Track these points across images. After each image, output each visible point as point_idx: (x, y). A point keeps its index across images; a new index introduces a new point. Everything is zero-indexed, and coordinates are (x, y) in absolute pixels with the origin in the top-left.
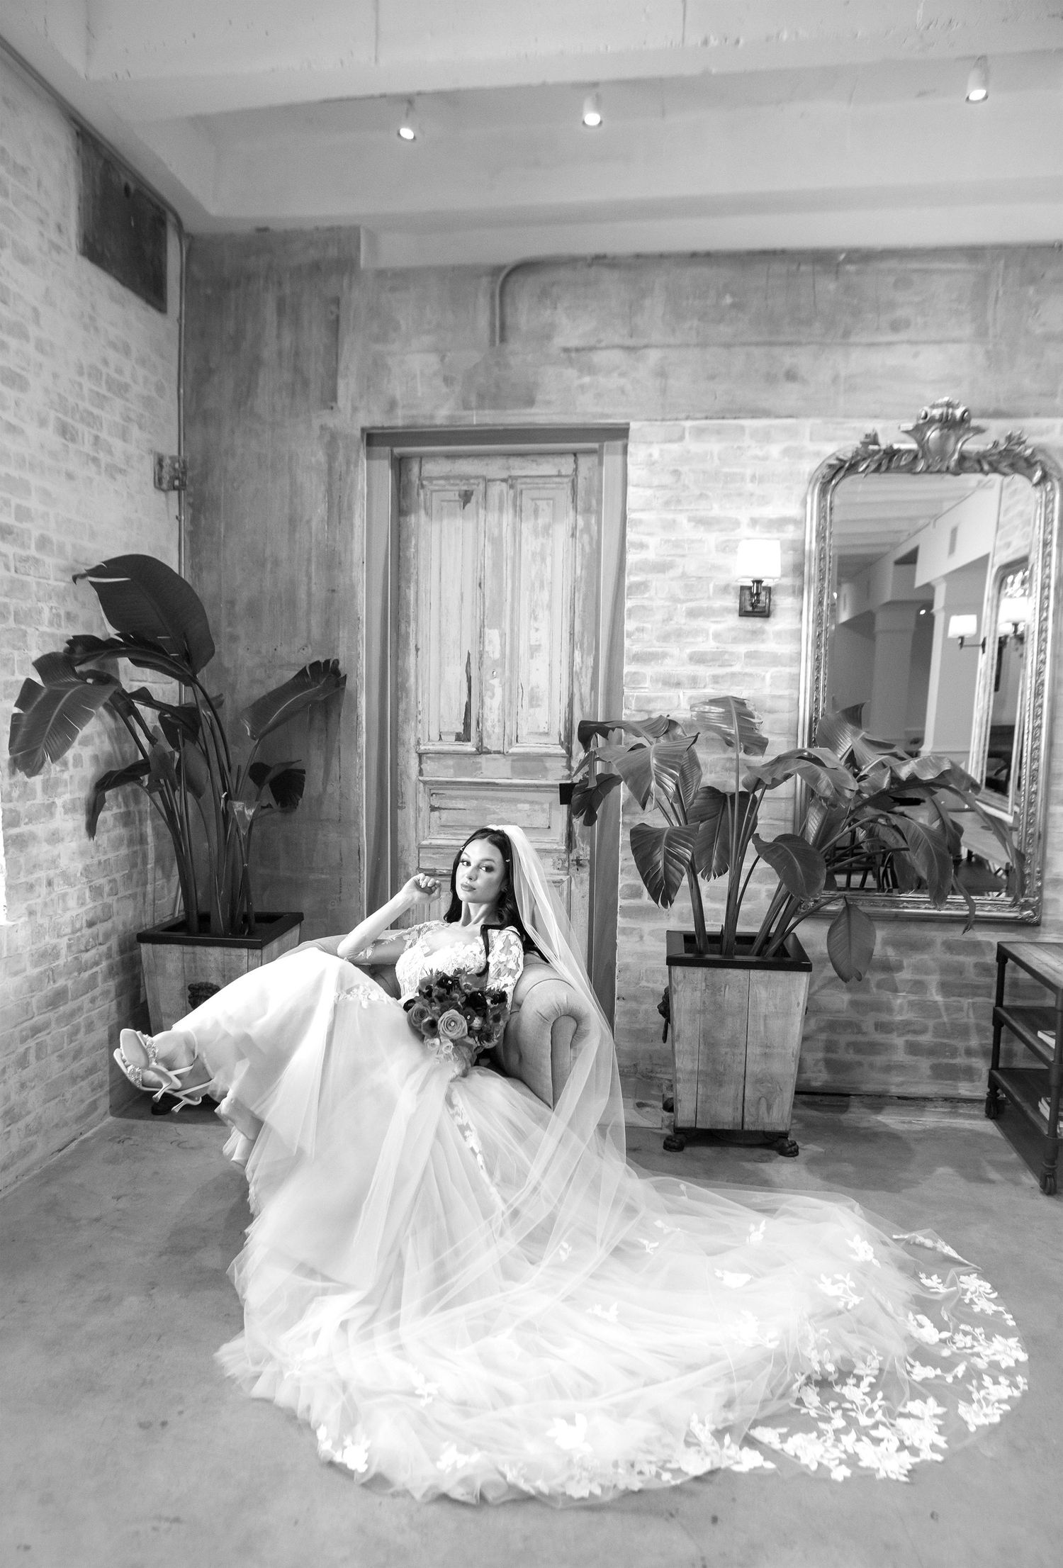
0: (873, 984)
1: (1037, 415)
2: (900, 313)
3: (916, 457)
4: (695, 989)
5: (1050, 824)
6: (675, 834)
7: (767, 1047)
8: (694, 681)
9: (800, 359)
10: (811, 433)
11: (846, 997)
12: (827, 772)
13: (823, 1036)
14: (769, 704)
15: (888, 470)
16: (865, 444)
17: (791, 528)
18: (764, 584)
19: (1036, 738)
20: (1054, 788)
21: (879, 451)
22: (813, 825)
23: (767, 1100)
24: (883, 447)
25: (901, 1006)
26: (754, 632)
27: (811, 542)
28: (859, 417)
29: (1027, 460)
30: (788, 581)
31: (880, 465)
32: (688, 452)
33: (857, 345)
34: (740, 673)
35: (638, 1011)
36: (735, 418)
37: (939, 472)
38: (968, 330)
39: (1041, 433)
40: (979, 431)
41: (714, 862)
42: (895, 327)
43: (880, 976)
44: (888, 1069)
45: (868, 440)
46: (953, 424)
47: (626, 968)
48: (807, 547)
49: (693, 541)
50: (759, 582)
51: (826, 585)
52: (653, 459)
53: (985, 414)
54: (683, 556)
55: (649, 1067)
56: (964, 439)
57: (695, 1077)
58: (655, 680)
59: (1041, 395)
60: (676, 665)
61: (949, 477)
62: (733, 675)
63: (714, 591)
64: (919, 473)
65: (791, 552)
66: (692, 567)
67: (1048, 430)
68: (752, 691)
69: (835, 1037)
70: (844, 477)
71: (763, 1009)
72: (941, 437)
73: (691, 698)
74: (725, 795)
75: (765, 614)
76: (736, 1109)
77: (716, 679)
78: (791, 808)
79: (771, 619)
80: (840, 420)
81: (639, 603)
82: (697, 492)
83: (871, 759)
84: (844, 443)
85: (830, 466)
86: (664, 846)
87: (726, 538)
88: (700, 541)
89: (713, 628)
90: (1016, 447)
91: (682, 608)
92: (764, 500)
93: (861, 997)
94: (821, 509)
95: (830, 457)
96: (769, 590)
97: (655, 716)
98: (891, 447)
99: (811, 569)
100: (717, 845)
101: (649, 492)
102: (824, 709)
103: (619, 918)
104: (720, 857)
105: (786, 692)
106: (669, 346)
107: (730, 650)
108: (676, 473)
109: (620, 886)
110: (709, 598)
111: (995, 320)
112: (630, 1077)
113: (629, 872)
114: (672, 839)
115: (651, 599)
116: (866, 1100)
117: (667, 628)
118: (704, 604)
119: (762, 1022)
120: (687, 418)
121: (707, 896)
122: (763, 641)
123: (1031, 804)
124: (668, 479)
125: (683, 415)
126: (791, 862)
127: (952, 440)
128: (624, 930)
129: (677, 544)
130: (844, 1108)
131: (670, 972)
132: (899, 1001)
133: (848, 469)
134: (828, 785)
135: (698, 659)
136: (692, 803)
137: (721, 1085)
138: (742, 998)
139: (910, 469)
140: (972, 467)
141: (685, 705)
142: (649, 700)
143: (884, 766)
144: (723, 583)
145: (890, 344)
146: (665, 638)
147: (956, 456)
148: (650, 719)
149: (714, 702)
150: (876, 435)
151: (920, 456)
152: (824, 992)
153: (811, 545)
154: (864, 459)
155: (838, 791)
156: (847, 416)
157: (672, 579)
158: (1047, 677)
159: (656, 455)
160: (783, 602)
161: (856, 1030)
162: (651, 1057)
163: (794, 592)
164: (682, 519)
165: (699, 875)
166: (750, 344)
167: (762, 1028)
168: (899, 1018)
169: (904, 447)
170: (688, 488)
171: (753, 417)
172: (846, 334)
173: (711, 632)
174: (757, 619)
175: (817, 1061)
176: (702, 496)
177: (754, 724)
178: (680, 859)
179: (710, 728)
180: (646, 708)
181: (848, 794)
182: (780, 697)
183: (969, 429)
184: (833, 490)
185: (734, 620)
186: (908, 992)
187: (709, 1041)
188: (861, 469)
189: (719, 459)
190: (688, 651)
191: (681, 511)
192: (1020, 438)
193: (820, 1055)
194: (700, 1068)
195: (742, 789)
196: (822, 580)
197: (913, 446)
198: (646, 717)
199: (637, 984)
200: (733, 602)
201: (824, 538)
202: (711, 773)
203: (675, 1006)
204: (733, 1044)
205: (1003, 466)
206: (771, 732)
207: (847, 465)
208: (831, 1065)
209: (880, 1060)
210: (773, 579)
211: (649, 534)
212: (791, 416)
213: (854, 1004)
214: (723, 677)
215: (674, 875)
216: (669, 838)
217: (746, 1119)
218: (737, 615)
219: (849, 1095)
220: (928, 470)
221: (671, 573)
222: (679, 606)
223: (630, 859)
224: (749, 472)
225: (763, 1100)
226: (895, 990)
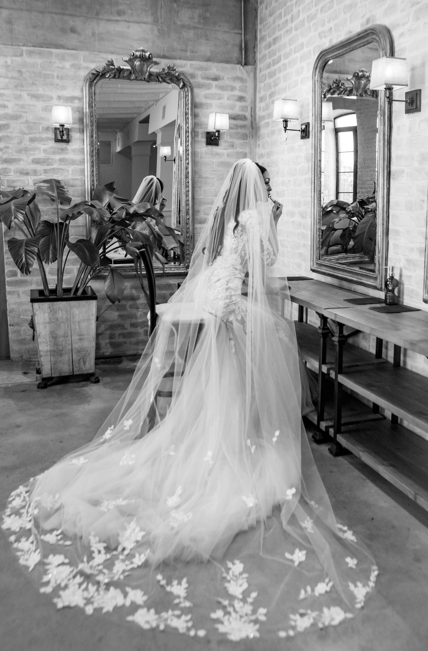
0: (128, 306)
1: (180, 59)
2: (121, 7)
3: (131, 73)
4: (45, 313)
5: (195, 232)
6: (29, 241)
7: (80, 335)
8: (35, 172)
9: (77, 23)
10: (84, 58)
11: (116, 314)
12: (97, 211)
13: (108, 332)
14: (71, 183)
15: (119, 77)
16: (108, 65)
17: (77, 101)
18: (65, 127)
19: (187, 196)
20: (196, 217)
21: (115, 68)
22: (94, 235)
23: (83, 359)
24: (116, 67)
25: (141, 315)
26: (62, 149)
27: (86, 108)
28: (106, 52)
29: (176, 77)
30: (77, 126)
31: (115, 75)
32: (25, 62)
33: (102, 19)
34: (57, 168)
35: (20, 331)
36: (47, 48)
37: (141, 80)
38: (150, 19)
39: (182, 66)
40: (156, 63)
41: (51, 256)
42: (120, 13)
43: (130, 303)
44: (137, 343)
45: (109, 64)
46: (146, 60)
47: (12, 310)
48: (85, 111)
49: (30, 105)
50: (62, 126)
51: (94, 128)
52: (8, 64)
53: (159, 57)
54: (26, 112)
55: (29, 357)
56: (151, 66)
57: (49, 353)
58: (16, 172)
59: (181, 50)
60: (25, 164)
61: (145, 82)
62: (54, 169)
63: (42, 130)
64: (133, 80)
65: (78, 113)
66: (30, 118)
67: (185, 66)
68: (63, 177)
69: (114, 332)
70: (100, 79)
71: (77, 319)
72: (141, 65)
73: (34, 180)
74: (53, 224)
75: (67, 141)
76: (69, 366)
77: (46, 171)
78: (85, 230)
79: (70, 143)
80: (96, 53)
81: (5, 134)
82: (31, 82)
83: (118, 206)
84: (99, 65)
85: (93, 74)
86: (24, 247)
87: (47, 105)
88: (34, 105)
89: (42, 147)
90: (172, 72)
91: (27, 137)
92: (63, 88)
93: (124, 313)
94: (90, 93)
95: (92, 70)
96: (68, 130)
97: (17, 189)
98: (120, 67)
99: (87, 121)
100: (51, 248)
101: (7, 80)
102: (96, 185)
103: (7, 287)
104: (53, 253)
105: (79, 177)
106: (12, 9)
107: (51, 158)
108: (20, 72)
109: (6, 271)
110: (40, 133)
111: (161, 16)
112: (20, 362)
113: (10, 264)
114: (28, 243)
115: (11, 132)
116: (130, 358)
117: (20, 147)
118: (38, 136)
119: (77, 324)
120: (24, 45)
121: (49, 273)
122: (67, 154)
123: (187, 224)
124: (16, 75)
125: (21, 44)
126: (83, 252)
127: (145, 66)
128: (10, 293)
129: (22, 106)
130: (120, 362)
131: (32, 306)
132: (139, 313)
133: (101, 76)
134: (97, 216)
135: (36, 161)
136: (37, 228)
137: (61, 356)
138: (67, 314)
139: (128, 78)
140: (154, 79)
141: (31, 183)
142: (14, 181)
143: (124, 208)
144: (46, 126)
145: (117, 21)
146: (20, 151)
147: (147, 74)
148: (14, 190)
149: (45, 181)
150: (113, 61)
151: (132, 72)
152: (107, 312)
153: (86, 110)
154: (108, 72)
155: (102, 218)
156: (99, 52)
157: (21, 123)
158: (190, 170)
159: (9, 62)
160: (75, 136)
161: (122, 328)
162: (29, 352)
163: (80, 131)
164: (24, 94)
165: (44, 263)
166: (52, 13)
167: (78, 327)
168: (140, 321)
169: (125, 68)
170: (26, 79)
171: (56, 48)
172: (97, 14)
173: (42, 149)
174: (64, 143)
175: (107, 344)
176: (33, 84)
177: (64, 191)
178: (33, 252)
179: (43, 193)
180: (12, 185)
181: (106, 219)
182: (77, 179)
183: (152, 62)
184: (95, 85)
185: (52, 144)
186: (143, 309)
187: (54, 336)
188: (107, 76)
189: (41, 67)
190: (31, 158)
191: (23, 90)
192: (173, 68)
193: (108, 341)
194: (51, 349)
195: (60, 221)
196: (92, 126)
197: (129, 68)
198: (12, 189)
199: (19, 317)
200: (51, 135)
201: (92, 107)
202: (46, 215)
203: (36, 322)
204: (65, 336)
205: (167, 79)
206: (73, 196)
207: (101, 74)
208: (113, 345)
209: (133, 340)
210: (69, 124)
211: (8, 101)
212: (74, 49)
213: (120, 316)
214: (49, 170)
215: (30, 259)
216: (26, 243)
217: (75, 370)
218: (53, 141)
219: (121, 357)
220: (136, 79)
221: (20, 120)
222: (25, 136)
223: (10, 258)
224: (55, 74)
225: (81, 360)
226: (138, 308)
